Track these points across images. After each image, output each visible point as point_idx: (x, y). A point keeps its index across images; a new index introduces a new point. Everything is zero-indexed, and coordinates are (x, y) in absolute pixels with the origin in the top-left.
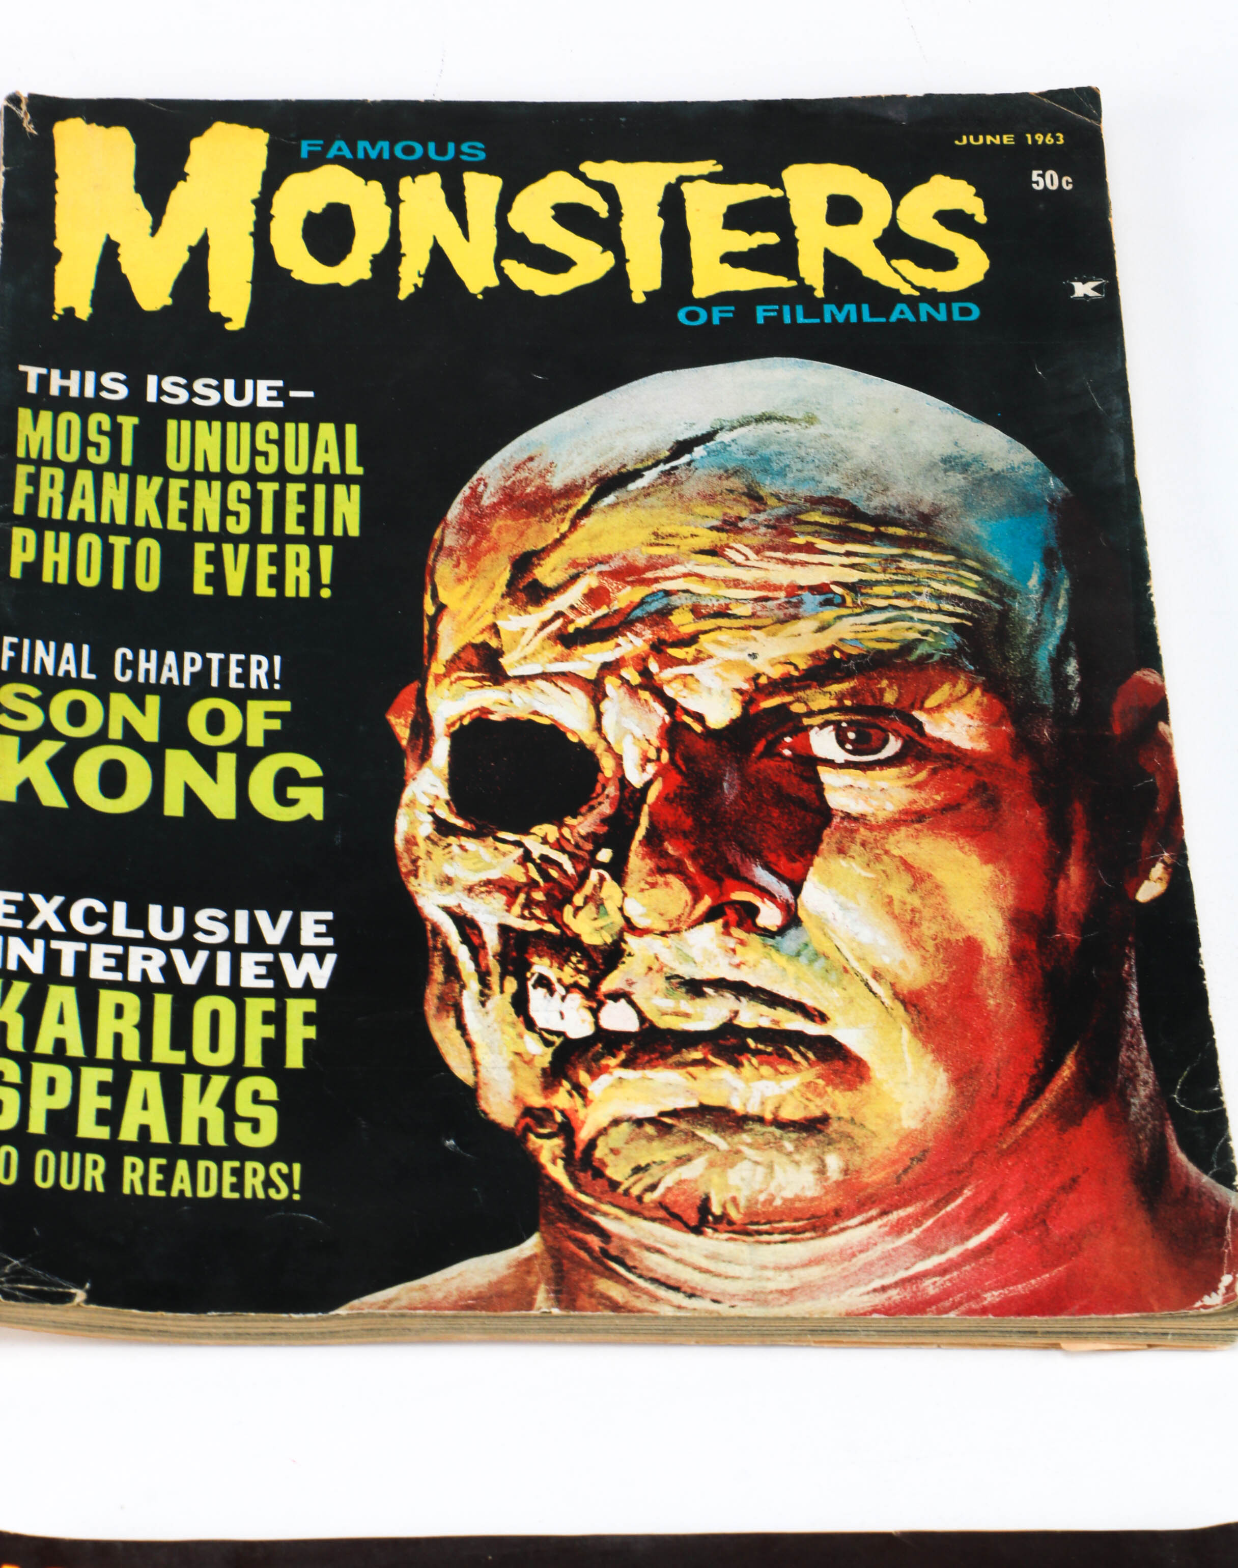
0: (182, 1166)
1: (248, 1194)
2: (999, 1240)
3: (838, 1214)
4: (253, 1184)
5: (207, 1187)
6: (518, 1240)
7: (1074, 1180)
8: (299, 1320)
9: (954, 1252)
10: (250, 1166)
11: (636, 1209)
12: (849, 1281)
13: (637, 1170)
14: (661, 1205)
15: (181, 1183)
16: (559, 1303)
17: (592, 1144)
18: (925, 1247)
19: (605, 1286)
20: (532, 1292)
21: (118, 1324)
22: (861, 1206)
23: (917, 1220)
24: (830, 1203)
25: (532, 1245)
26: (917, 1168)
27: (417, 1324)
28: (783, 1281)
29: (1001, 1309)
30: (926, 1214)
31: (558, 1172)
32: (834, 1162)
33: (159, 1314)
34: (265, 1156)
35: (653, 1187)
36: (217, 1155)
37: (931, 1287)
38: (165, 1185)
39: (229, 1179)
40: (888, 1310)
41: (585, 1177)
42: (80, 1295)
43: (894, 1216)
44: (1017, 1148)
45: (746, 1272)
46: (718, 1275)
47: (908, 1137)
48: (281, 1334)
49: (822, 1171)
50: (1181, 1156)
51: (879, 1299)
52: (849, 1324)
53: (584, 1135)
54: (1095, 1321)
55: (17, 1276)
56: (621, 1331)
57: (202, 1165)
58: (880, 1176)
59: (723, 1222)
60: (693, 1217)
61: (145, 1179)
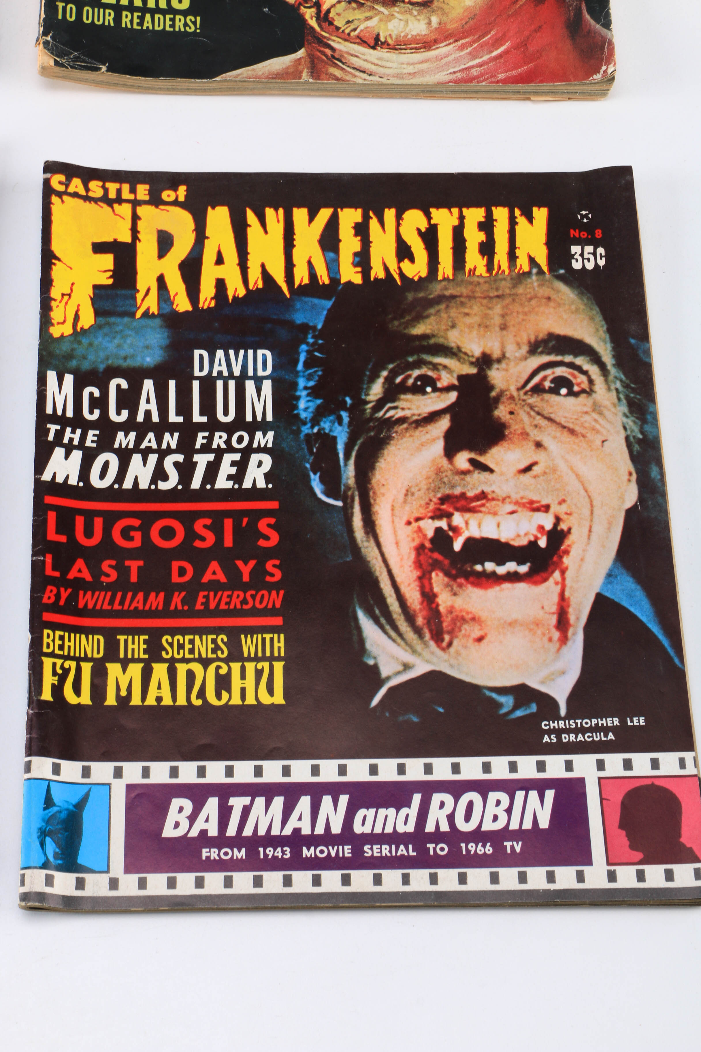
0: (148, 17)
1: (177, 29)
2: (506, 52)
3: (436, 41)
4: (179, 25)
5: (159, 26)
6: (295, 51)
7: (540, 27)
8: (199, 83)
9: (486, 58)
10: (178, 17)
11: (347, 38)
12: (439, 69)
13: (348, 22)
14: (358, 37)
15: (148, 23)
16: (312, 77)
17: (328, 11)
18: (473, 55)
19: (332, 70)
20: (301, 72)
21: (121, 83)
22: (446, 38)
23: (470, 44)
24: (433, 37)
25: (301, 53)
26: (471, 22)
27: (251, 86)
28: (411, 69)
29: (505, 81)
30: (474, 41)
31: (313, 23)
32: (435, 20)
33: (139, 77)
34: (185, 13)
35: (355, 30)
36: (164, 12)
37: (475, 72)
38: (141, 24)
39: (168, 23)
40: (456, 82)
41: (325, 25)
42: (104, 68)
43: (460, 42)
44: (516, 13)
45: (394, 65)
46: (383, 67)
47: (467, 9)
48: (192, 89)
49: (429, 23)
50: (588, 17)
51: (452, 77)
52: (440, 88)
53: (325, 7)
54: (546, 86)
55: (76, 59)
56: (339, 90)
57: (157, 16)
58: (455, 25)
59: (385, 44)
60: (372, 43)
61: (132, 21)
